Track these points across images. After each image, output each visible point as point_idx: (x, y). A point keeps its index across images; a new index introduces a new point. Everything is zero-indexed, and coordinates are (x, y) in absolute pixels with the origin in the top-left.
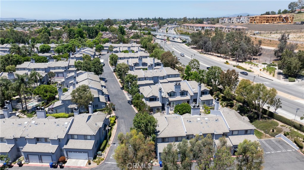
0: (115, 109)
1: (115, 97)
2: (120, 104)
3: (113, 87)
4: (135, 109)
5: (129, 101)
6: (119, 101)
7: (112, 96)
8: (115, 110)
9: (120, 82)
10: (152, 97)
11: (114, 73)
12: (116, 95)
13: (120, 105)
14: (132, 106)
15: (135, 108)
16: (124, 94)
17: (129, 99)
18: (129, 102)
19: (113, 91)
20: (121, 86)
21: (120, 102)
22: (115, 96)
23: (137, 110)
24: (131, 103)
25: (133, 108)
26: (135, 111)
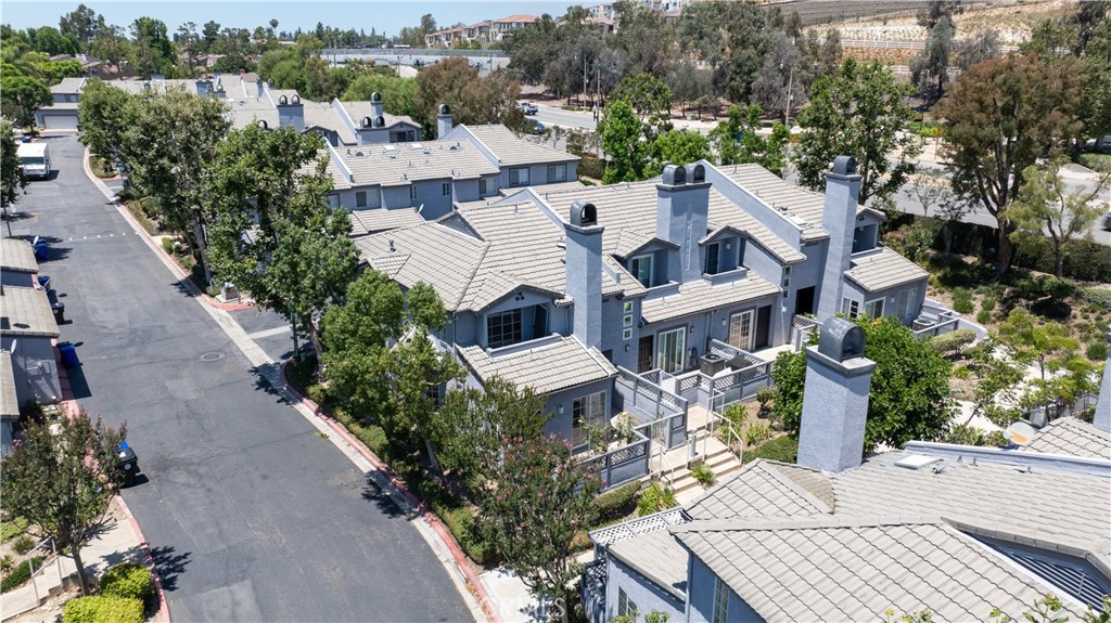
0: (144, 468)
1: (132, 350)
2: (187, 403)
3: (111, 281)
4: (336, 434)
5: (266, 366)
6: (169, 384)
7: (103, 350)
8: (143, 479)
9: (170, 251)
10: (513, 305)
11: (122, 210)
12: (139, 338)
13: (192, 413)
14: (306, 408)
15: (339, 427)
16: (211, 324)
17: (259, 357)
18: (264, 378)
19: (116, 309)
20: (181, 274)
21: (185, 388)
22: (132, 343)
23: (360, 448)
24: (291, 388)
25: (316, 434)
26: (345, 455)
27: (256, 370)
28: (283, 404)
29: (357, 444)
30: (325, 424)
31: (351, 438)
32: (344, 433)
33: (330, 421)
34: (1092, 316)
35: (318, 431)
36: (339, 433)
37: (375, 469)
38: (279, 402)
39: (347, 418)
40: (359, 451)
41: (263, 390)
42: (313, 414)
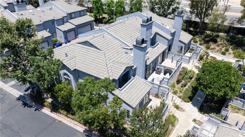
5: (21, 96)
14: (46, 111)
15: (62, 116)
17: (17, 93)
18: (24, 102)
23: (75, 123)
24: (36, 104)
25: (57, 121)
26: (72, 127)
27: (19, 99)
28: (37, 111)
29: (73, 121)
30: (57, 116)
31: (69, 120)
32: (66, 118)
33: (59, 114)
34: (222, 41)
35: (57, 120)
36: (64, 119)
37: (84, 130)
38: (35, 110)
39: (65, 113)
40: (76, 124)
41: (26, 107)
42: (51, 113)
